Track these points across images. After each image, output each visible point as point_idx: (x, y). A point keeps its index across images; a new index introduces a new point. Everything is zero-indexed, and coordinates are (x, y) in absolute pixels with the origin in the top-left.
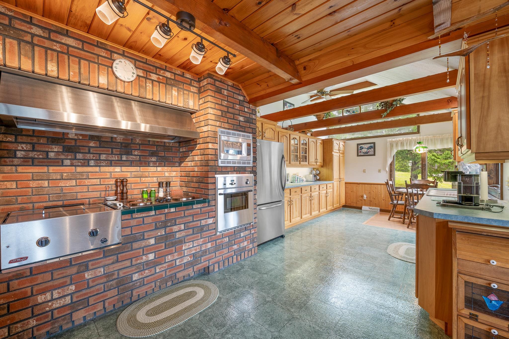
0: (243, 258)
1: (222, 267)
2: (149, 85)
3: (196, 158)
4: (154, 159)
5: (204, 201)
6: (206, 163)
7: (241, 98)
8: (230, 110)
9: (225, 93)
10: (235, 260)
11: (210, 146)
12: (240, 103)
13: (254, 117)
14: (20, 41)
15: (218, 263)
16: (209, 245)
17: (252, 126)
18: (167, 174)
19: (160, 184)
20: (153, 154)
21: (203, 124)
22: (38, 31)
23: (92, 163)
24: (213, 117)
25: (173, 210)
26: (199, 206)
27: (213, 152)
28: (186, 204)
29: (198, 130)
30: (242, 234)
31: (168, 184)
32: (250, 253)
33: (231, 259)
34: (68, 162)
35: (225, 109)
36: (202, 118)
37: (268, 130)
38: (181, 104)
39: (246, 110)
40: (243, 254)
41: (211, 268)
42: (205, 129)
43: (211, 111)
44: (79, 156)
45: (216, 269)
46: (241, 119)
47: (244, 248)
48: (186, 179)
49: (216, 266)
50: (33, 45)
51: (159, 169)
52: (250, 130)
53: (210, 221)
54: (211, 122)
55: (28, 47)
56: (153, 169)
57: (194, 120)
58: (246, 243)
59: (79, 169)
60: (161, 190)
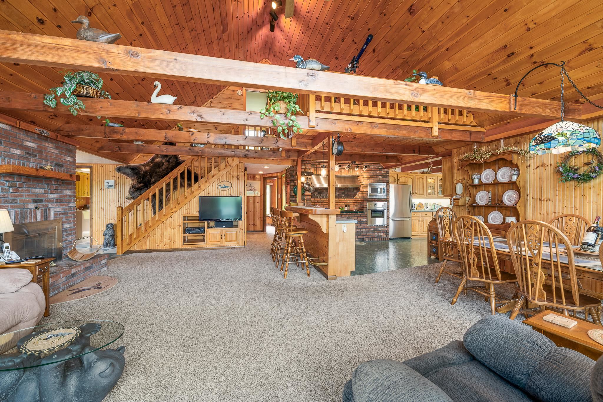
0: (380, 240)
1: (369, 240)
2: (343, 170)
3: (360, 195)
4: (343, 195)
5: (362, 212)
6: (363, 197)
7: (380, 167)
8: (374, 174)
9: (372, 167)
10: (376, 240)
11: (365, 190)
12: (380, 170)
13: (387, 175)
14: (314, 167)
15: (368, 238)
16: (364, 230)
17: (387, 179)
18: (348, 202)
19: (346, 206)
20: (343, 193)
21: (362, 181)
22: (317, 164)
23: (325, 197)
24: (366, 179)
25: (350, 214)
26: (360, 214)
27: (366, 193)
28: (355, 212)
29: (360, 184)
30: (380, 229)
31: (349, 206)
32: (384, 239)
33: (374, 238)
34: (319, 197)
35: (372, 174)
36: (362, 179)
37: (402, 178)
38: (354, 175)
39: (383, 172)
40: (380, 238)
41: (365, 239)
42: (363, 183)
43: (365, 176)
44: (322, 195)
45: (367, 240)
46: (380, 177)
47: (381, 236)
48: (356, 204)
49: (367, 239)
50: (316, 167)
51: (345, 199)
52: (385, 181)
53: (365, 220)
54: (365, 181)
55: (315, 168)
56: (343, 199)
57: (359, 179)
58: (382, 234)
59: (322, 199)
60: (346, 208)
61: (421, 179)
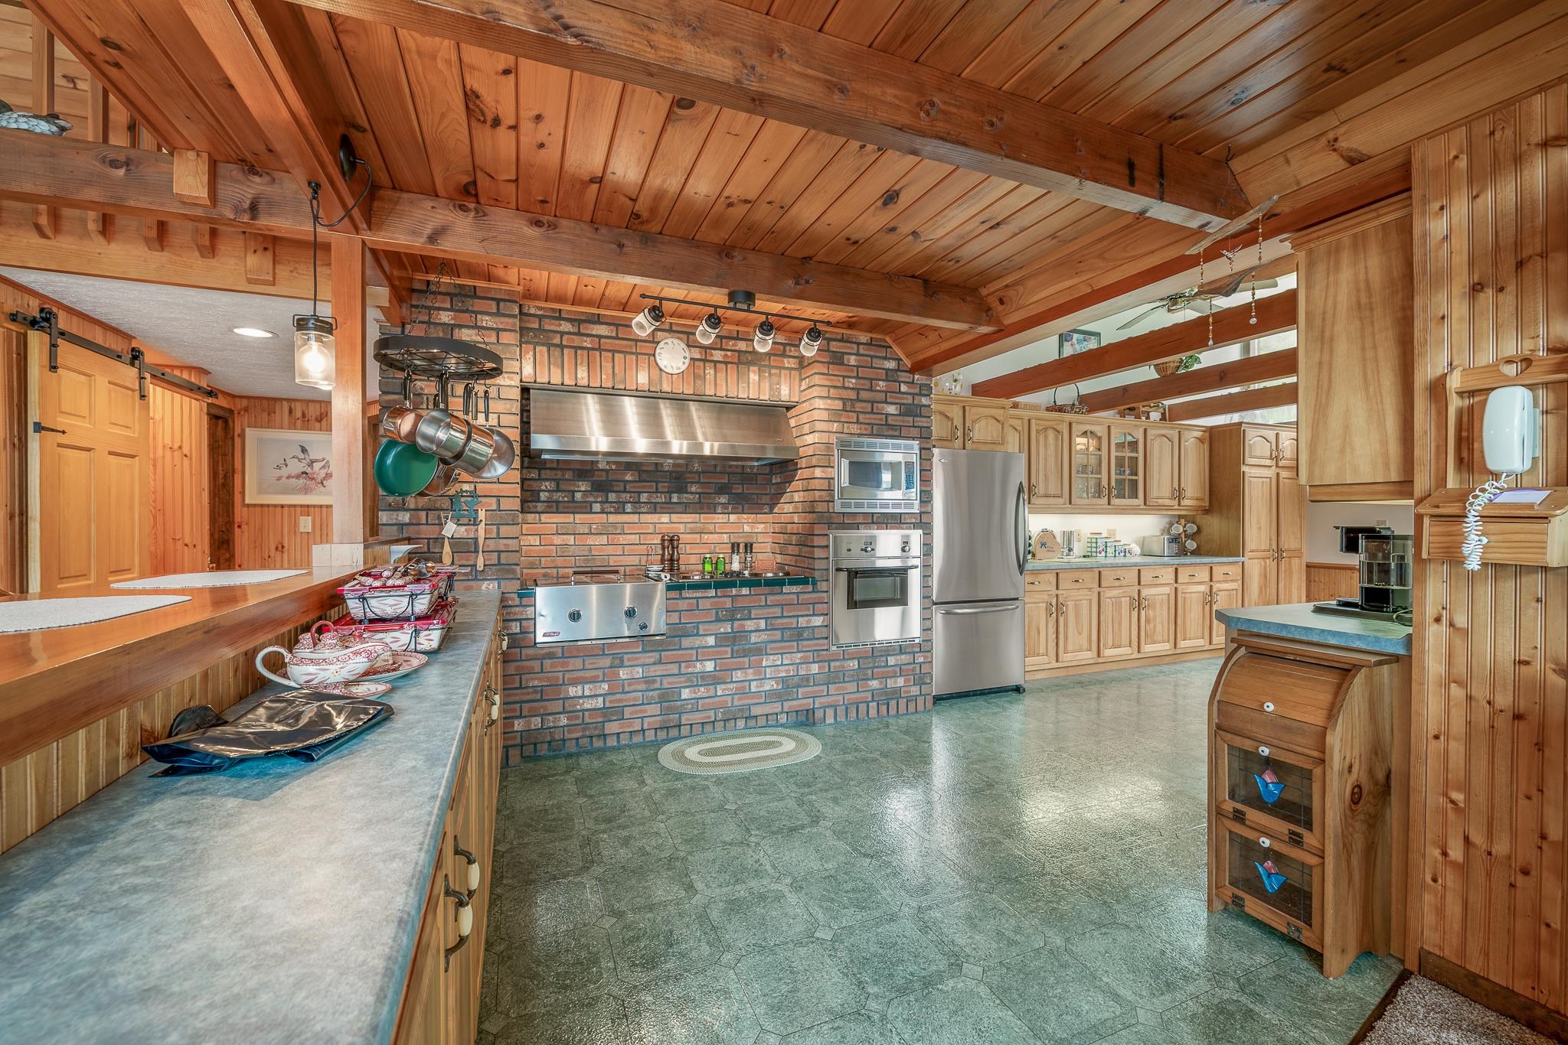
0: (893, 712)
1: (841, 718)
2: (710, 371)
3: (797, 497)
4: (723, 499)
5: (804, 581)
6: (810, 508)
7: (891, 365)
8: (864, 395)
9: (852, 360)
10: (873, 712)
11: (818, 473)
12: (890, 376)
13: (924, 401)
14: (549, 346)
15: (835, 707)
16: (815, 668)
17: (921, 422)
18: (747, 528)
19: (735, 548)
20: (722, 490)
21: (806, 429)
22: (566, 327)
23: (629, 508)
24: (825, 415)
25: (745, 591)
26: (795, 589)
27: (824, 485)
28: (770, 583)
29: (798, 443)
30: (892, 661)
31: (749, 547)
32: (912, 705)
33: (863, 707)
34: (597, 507)
35: (853, 395)
36: (804, 418)
37: (983, 422)
38: (765, 396)
39: (904, 388)
40: (893, 703)
41: (819, 714)
42: (810, 439)
43: (820, 403)
44: (612, 497)
45: (830, 720)
46: (891, 409)
47: (896, 693)
48: (781, 538)
49: (830, 712)
50: (561, 347)
51: (733, 518)
52: (915, 432)
53: (818, 621)
54: (819, 426)
55: (556, 352)
56: (720, 518)
57: (792, 423)
58: (900, 682)
59: (612, 518)
60: (736, 558)
61: (1051, 434)
